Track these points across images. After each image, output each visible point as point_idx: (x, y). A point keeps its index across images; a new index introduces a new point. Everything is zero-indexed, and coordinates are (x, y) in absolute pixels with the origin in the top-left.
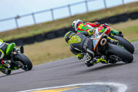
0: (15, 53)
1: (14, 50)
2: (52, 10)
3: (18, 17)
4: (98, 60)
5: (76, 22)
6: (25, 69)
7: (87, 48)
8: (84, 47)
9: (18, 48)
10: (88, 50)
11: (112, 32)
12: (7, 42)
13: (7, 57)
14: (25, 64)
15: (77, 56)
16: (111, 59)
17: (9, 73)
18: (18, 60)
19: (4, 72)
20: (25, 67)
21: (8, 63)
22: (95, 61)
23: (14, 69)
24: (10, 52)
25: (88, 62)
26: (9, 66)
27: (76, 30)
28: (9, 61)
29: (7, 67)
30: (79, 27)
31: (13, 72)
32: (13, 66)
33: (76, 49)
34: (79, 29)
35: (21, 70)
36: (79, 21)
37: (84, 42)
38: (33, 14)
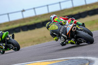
0: (8, 39)
1: (7, 37)
4: (69, 42)
5: (52, 17)
6: (15, 50)
7: (62, 33)
8: (60, 33)
9: (10, 36)
12: (3, 31)
13: (3, 41)
14: (15, 46)
16: (78, 41)
17: (3, 52)
18: (10, 43)
21: (3, 45)
23: (7, 50)
26: (4, 48)
28: (4, 44)
29: (2, 49)
30: (55, 20)
31: (6, 52)
32: (7, 48)
34: (55, 21)
35: (12, 50)
36: (54, 15)
37: (60, 29)
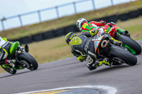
0: (19, 52)
1: (18, 49)
2: (39, 12)
3: (4, 19)
5: (80, 21)
6: (30, 68)
7: (88, 50)
8: (86, 49)
9: (22, 47)
11: (118, 31)
12: (10, 41)
13: (11, 56)
14: (30, 64)
15: (78, 58)
16: (114, 61)
17: (14, 72)
19: (9, 72)
20: (30, 67)
23: (19, 69)
24: (14, 51)
27: (80, 29)
31: (18, 71)
32: (18, 66)
35: (26, 69)
38: (19, 16)
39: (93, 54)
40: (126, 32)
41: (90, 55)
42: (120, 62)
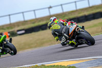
3: (50, 7)
10: (65, 35)
22: (68, 43)
25: (63, 43)
33: (56, 33)
38: (61, 5)
39: (67, 36)
40: (83, 27)
41: (65, 36)
42: (84, 42)
